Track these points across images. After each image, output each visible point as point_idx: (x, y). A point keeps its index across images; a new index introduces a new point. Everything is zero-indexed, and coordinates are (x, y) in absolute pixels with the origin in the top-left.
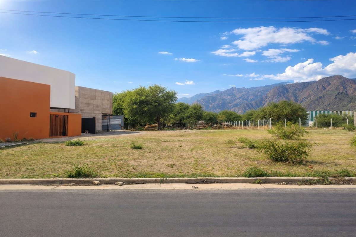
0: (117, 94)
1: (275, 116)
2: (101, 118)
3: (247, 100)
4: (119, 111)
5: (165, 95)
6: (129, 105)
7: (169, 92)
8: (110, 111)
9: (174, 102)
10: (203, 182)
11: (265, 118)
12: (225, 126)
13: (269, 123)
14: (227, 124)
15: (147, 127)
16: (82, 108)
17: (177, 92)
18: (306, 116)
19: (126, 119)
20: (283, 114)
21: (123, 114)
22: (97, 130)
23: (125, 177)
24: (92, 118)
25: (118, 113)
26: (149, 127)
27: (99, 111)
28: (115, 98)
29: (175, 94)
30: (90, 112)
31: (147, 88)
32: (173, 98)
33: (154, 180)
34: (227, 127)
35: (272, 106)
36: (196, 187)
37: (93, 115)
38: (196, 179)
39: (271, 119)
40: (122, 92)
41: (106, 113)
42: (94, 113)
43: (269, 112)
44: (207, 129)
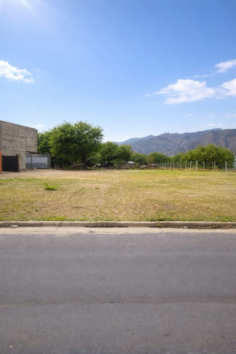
0: (44, 132)
1: (202, 158)
2: (25, 156)
3: (179, 145)
4: (45, 150)
5: (90, 132)
6: (54, 144)
7: (94, 130)
8: (35, 149)
9: (100, 140)
10: (102, 226)
11: (193, 161)
12: (152, 167)
13: (196, 165)
14: (155, 165)
15: (73, 167)
16: (4, 144)
17: (103, 129)
18: (232, 160)
19: (52, 158)
20: (210, 157)
21: (49, 153)
22: (20, 168)
23: (22, 221)
24: (15, 155)
25: (44, 152)
26: (75, 166)
27: (23, 148)
28: (41, 136)
29: (100, 132)
30: (13, 149)
31: (73, 124)
32: (99, 136)
33: (52, 224)
34: (153, 168)
35: (200, 150)
36: (92, 231)
37: (16, 153)
38: (96, 222)
39: (198, 162)
40: (49, 130)
41: (30, 151)
42: (17, 151)
43: (196, 154)
44: (133, 169)
